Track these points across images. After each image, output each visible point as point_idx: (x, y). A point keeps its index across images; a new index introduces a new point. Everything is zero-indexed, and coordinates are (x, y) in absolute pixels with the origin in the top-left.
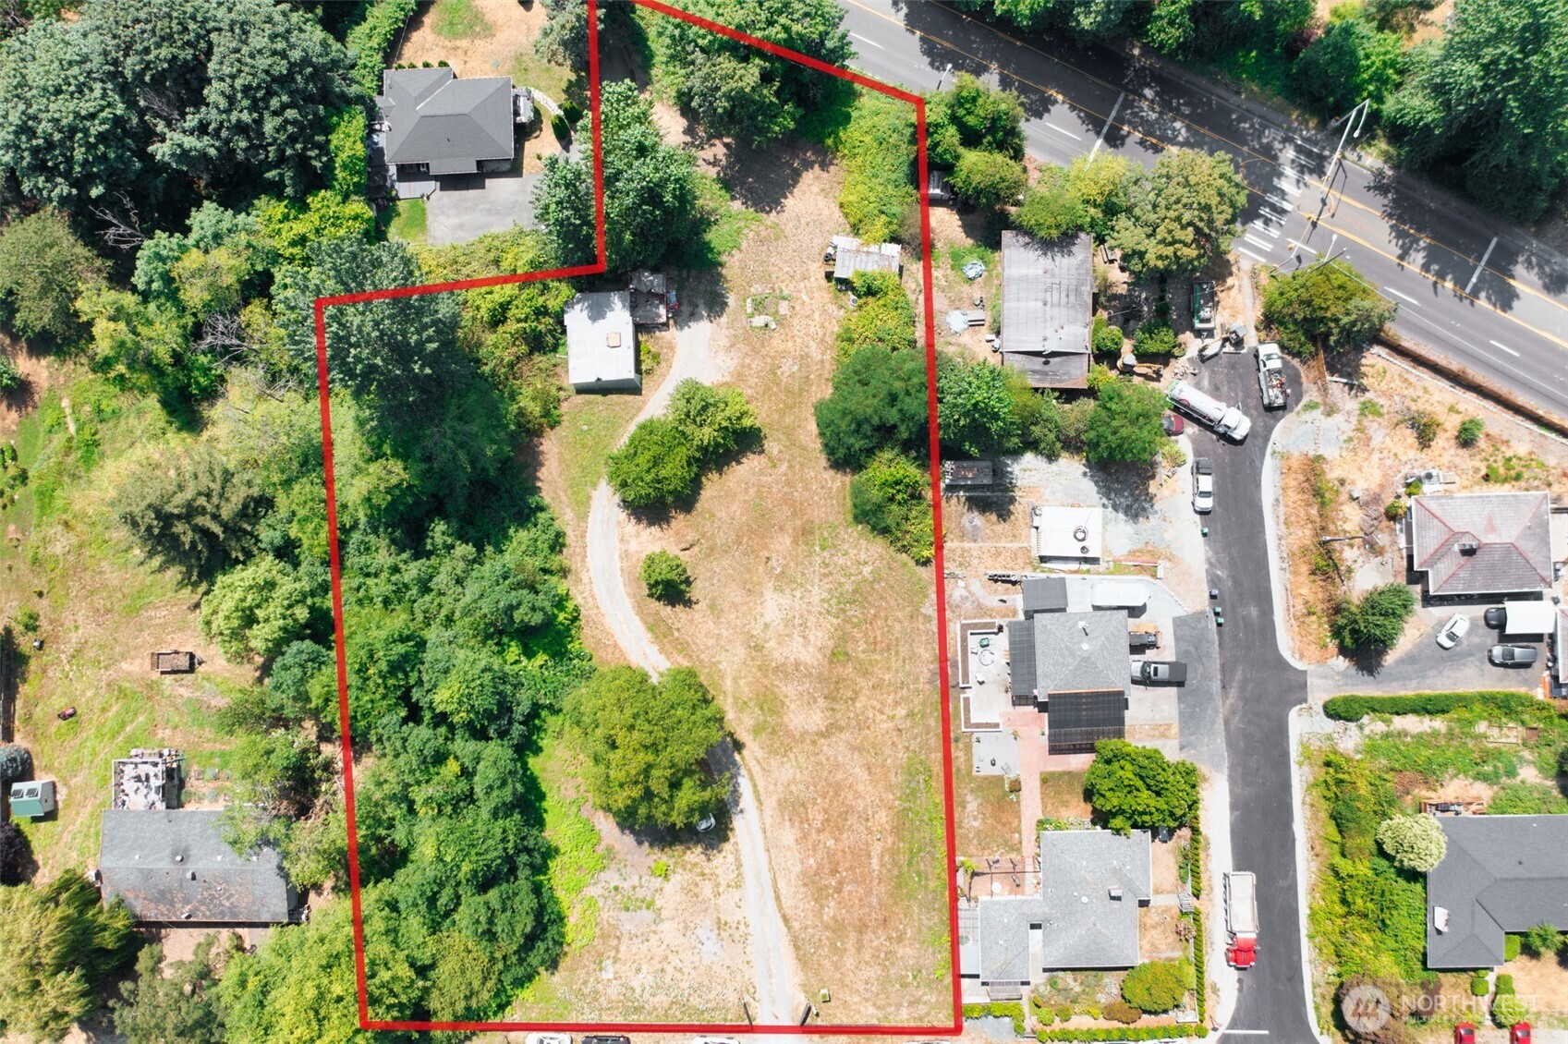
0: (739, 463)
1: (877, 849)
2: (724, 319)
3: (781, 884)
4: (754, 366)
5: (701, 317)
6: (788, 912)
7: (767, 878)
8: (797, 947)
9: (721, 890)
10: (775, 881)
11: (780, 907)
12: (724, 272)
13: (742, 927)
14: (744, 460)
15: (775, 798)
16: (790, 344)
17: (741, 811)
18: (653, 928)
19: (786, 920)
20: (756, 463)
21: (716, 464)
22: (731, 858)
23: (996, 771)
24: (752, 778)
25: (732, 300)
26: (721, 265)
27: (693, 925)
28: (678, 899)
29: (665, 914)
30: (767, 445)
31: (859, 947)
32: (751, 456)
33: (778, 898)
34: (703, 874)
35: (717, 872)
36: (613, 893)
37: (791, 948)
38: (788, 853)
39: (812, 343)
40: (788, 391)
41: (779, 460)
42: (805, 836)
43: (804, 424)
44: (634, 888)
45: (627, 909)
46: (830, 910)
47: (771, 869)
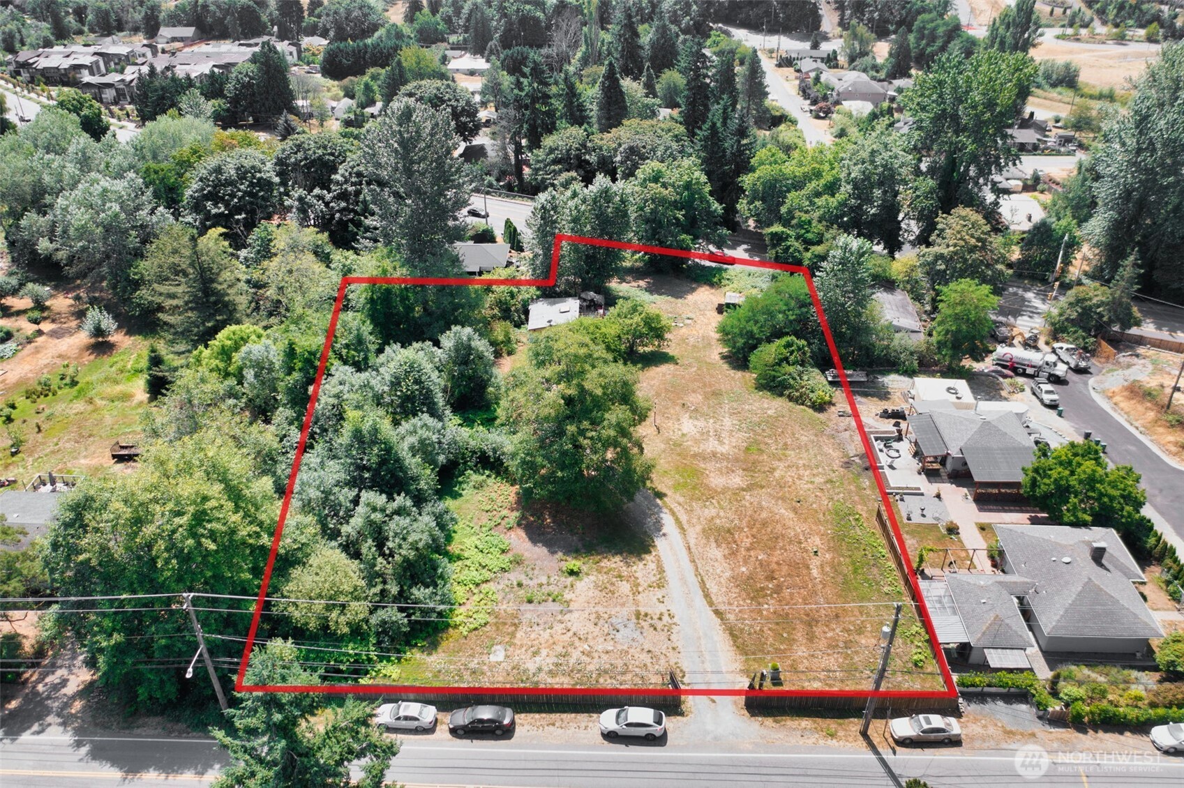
0: (658, 367)
1: (815, 563)
3: (712, 587)
6: (722, 608)
7: (693, 581)
8: (732, 634)
9: (640, 589)
10: (703, 584)
11: (711, 604)
13: (666, 618)
15: (699, 528)
16: (694, 332)
17: (664, 535)
18: (559, 617)
19: (717, 613)
20: (671, 367)
22: (652, 566)
23: (929, 520)
24: (673, 513)
27: (606, 616)
28: (591, 594)
29: (573, 606)
30: (679, 361)
31: (811, 638)
33: (707, 595)
34: (620, 576)
35: (637, 575)
36: (516, 588)
37: (727, 636)
38: (716, 564)
40: (695, 347)
42: (734, 553)
43: (708, 356)
44: (541, 585)
45: (530, 602)
46: (770, 606)
47: (697, 574)
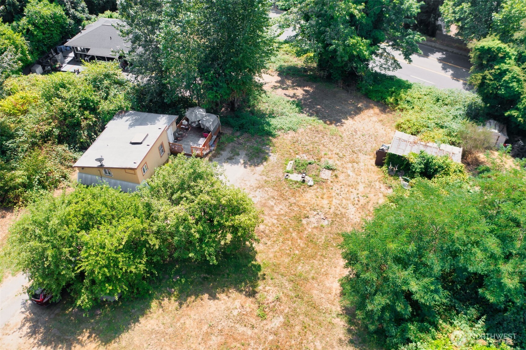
0: (213, 297)
2: (260, 168)
4: (277, 209)
5: (237, 163)
12: (274, 140)
14: (222, 296)
16: (325, 202)
20: (237, 303)
21: (181, 291)
25: (273, 158)
26: (274, 136)
30: (261, 285)
32: (234, 294)
39: (350, 206)
40: (310, 240)
41: (273, 310)
43: (321, 278)
